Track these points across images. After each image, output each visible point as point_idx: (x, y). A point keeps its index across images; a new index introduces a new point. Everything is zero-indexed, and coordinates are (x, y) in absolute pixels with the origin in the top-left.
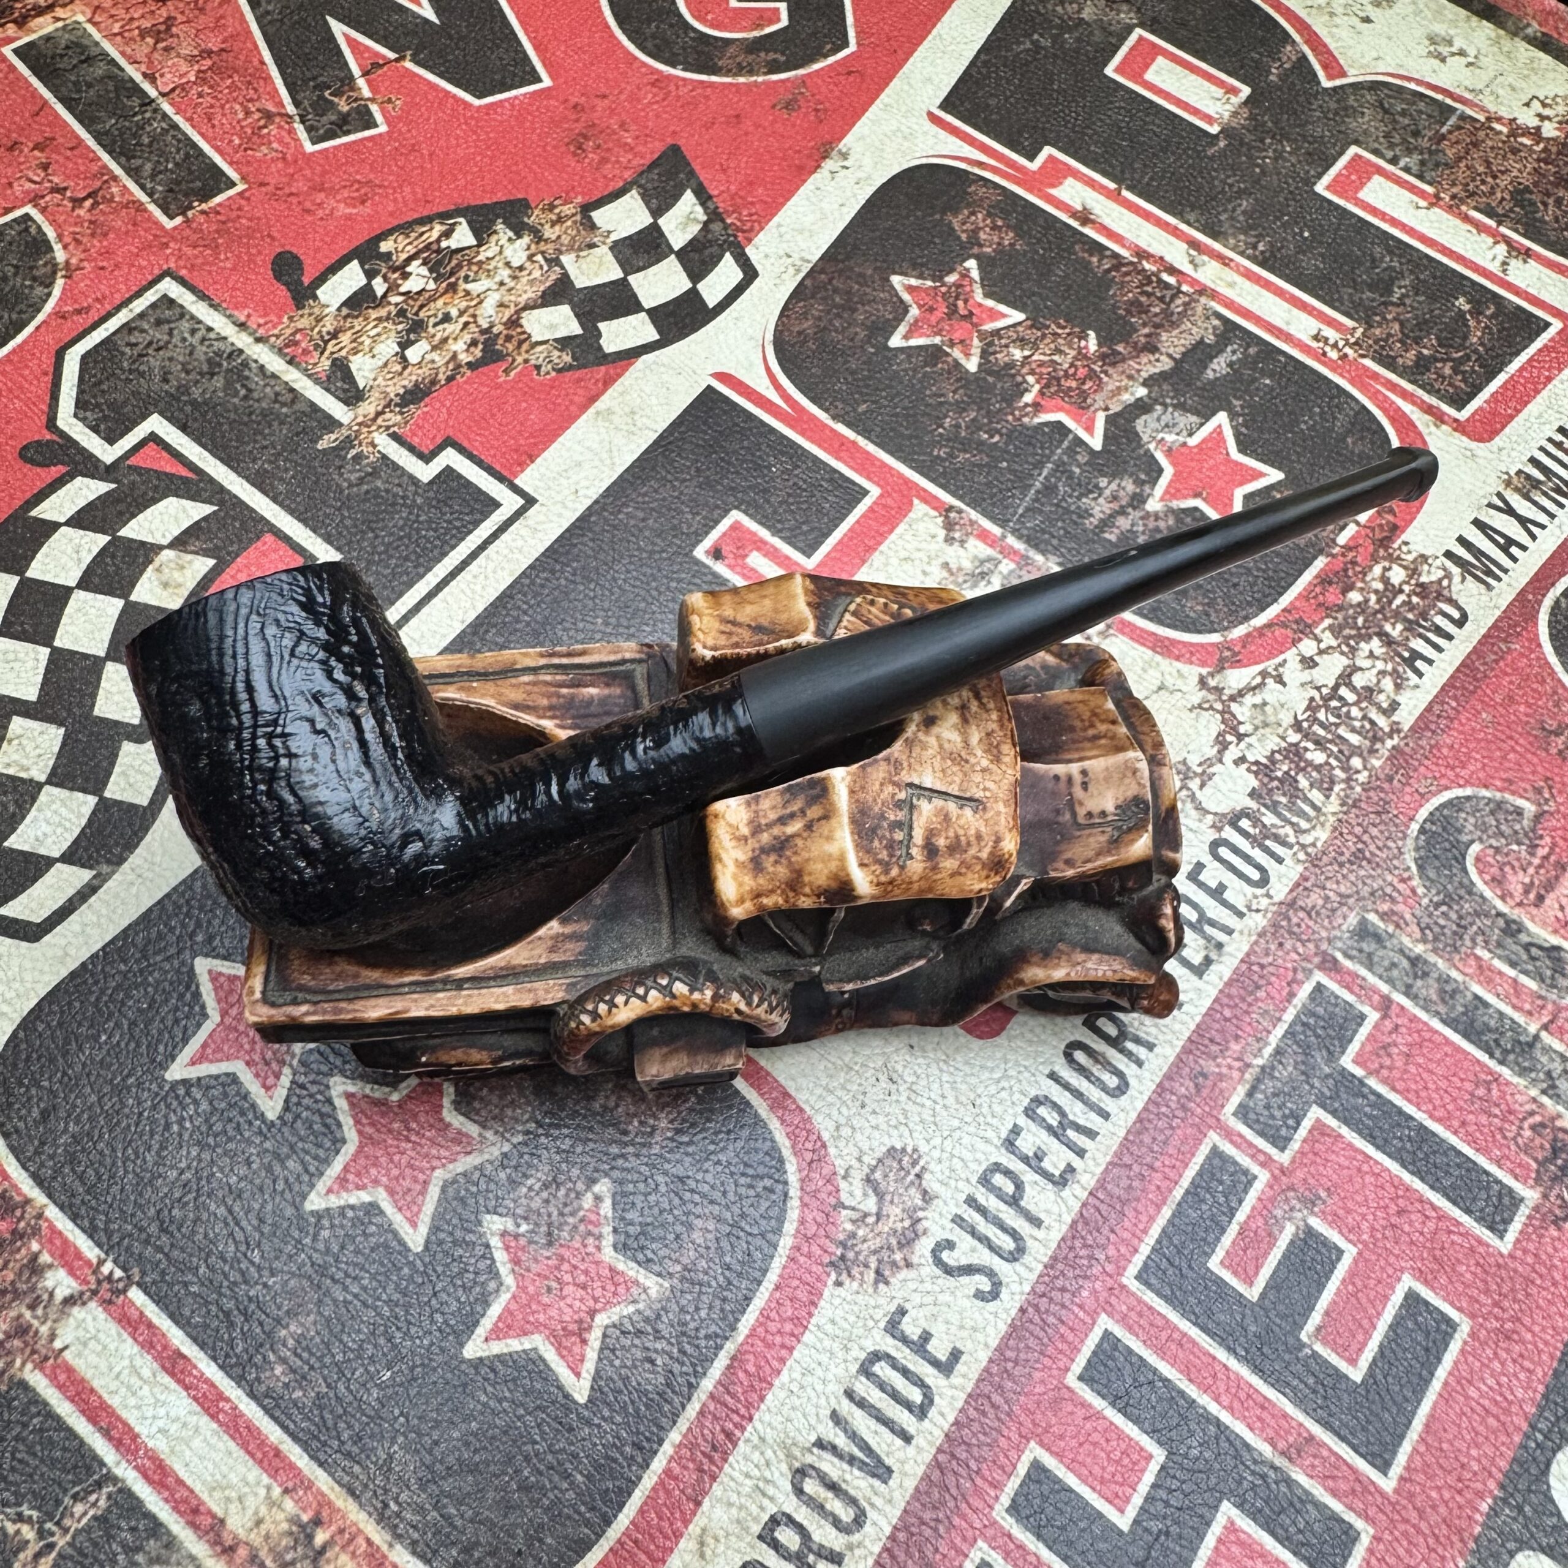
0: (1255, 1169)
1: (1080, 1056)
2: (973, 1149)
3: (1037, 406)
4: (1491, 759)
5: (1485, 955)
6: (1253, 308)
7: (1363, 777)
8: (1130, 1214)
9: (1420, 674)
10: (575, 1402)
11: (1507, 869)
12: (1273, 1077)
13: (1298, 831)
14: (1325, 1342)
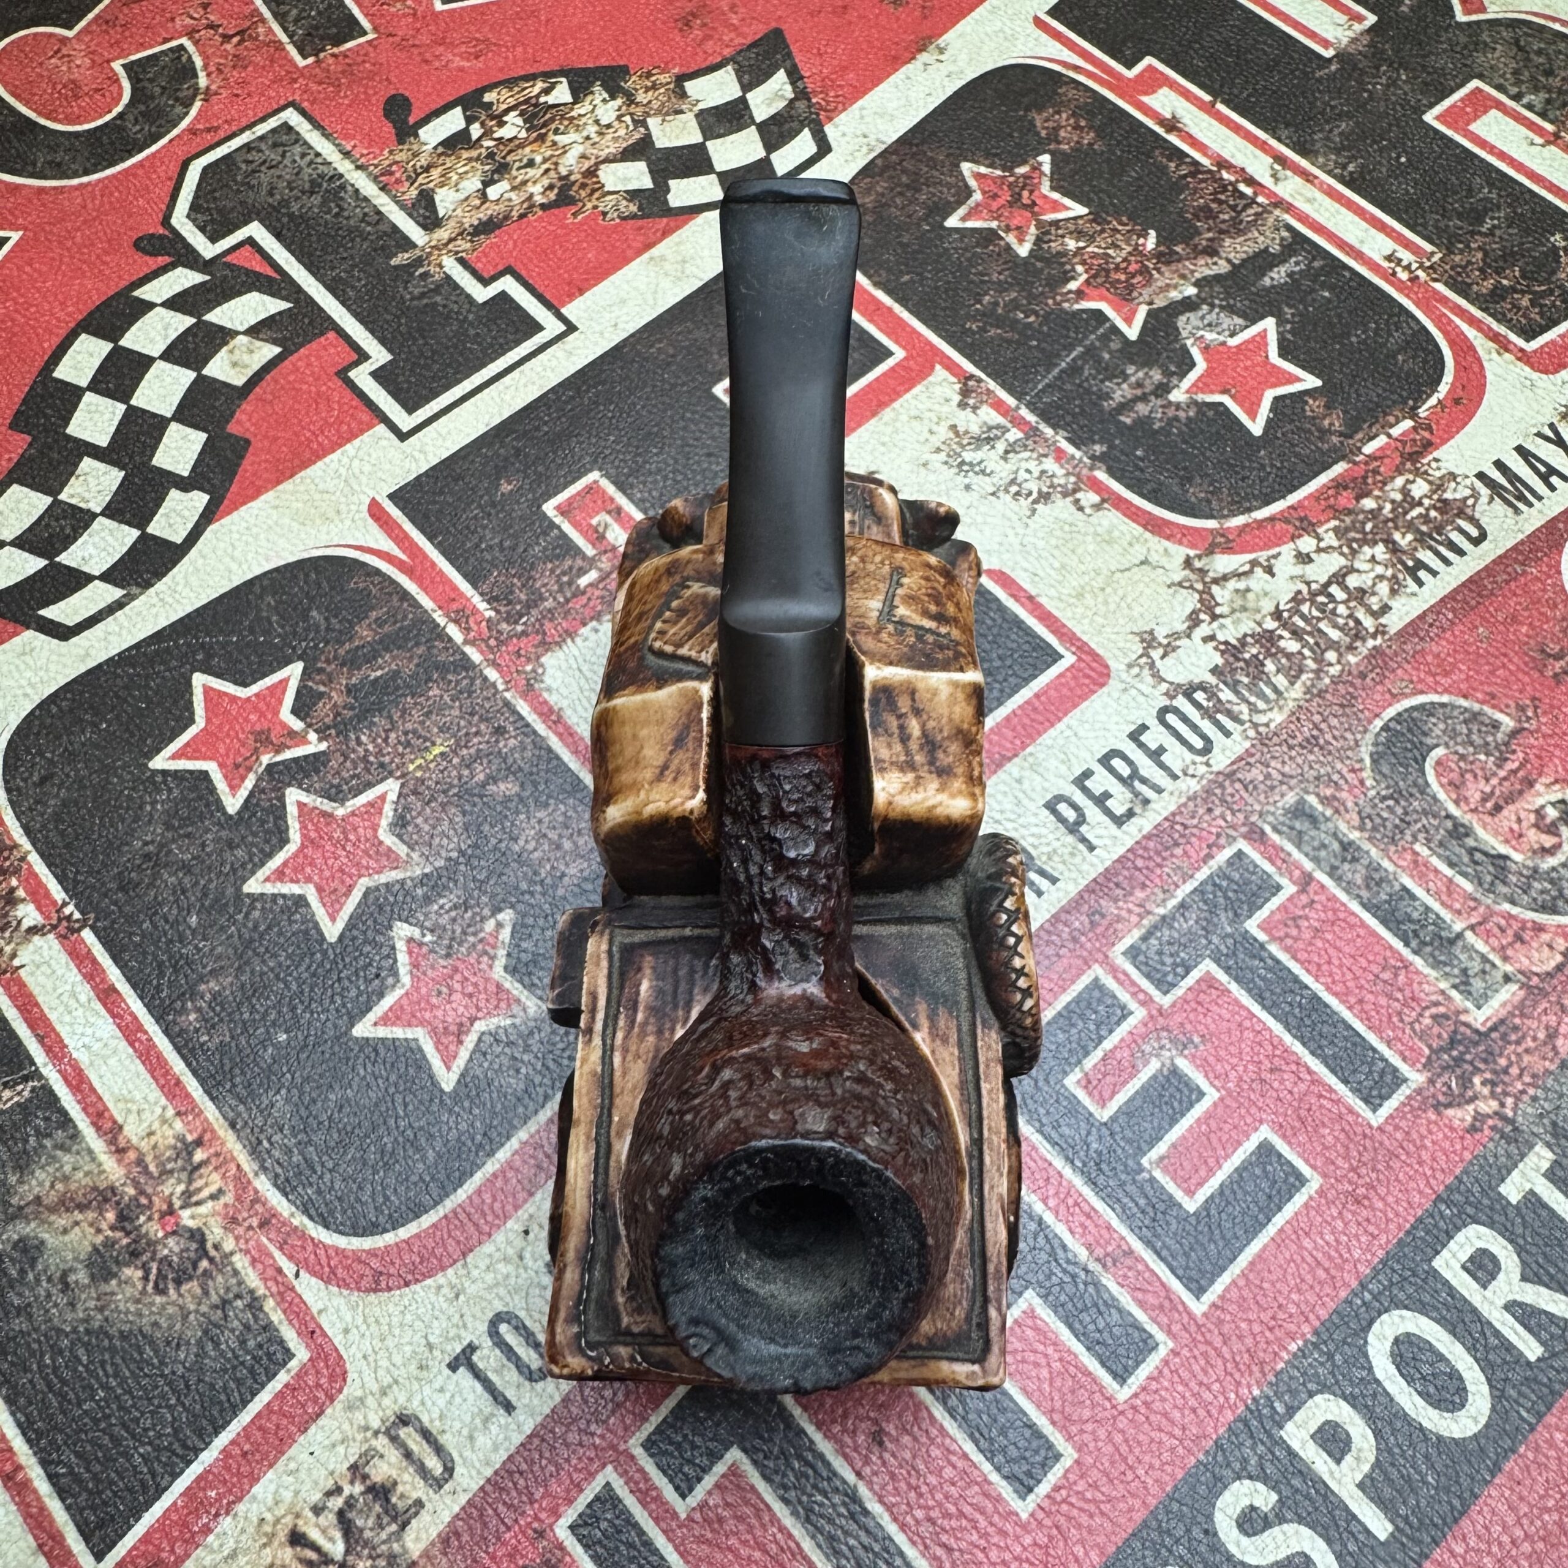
0: (1133, 1005)
3: (1080, 294)
4: (1478, 672)
5: (1424, 851)
7: (1334, 670)
9: (1420, 583)
10: (442, 1091)
11: (1468, 776)
12: (1171, 927)
13: (1254, 709)
14: (1165, 1170)
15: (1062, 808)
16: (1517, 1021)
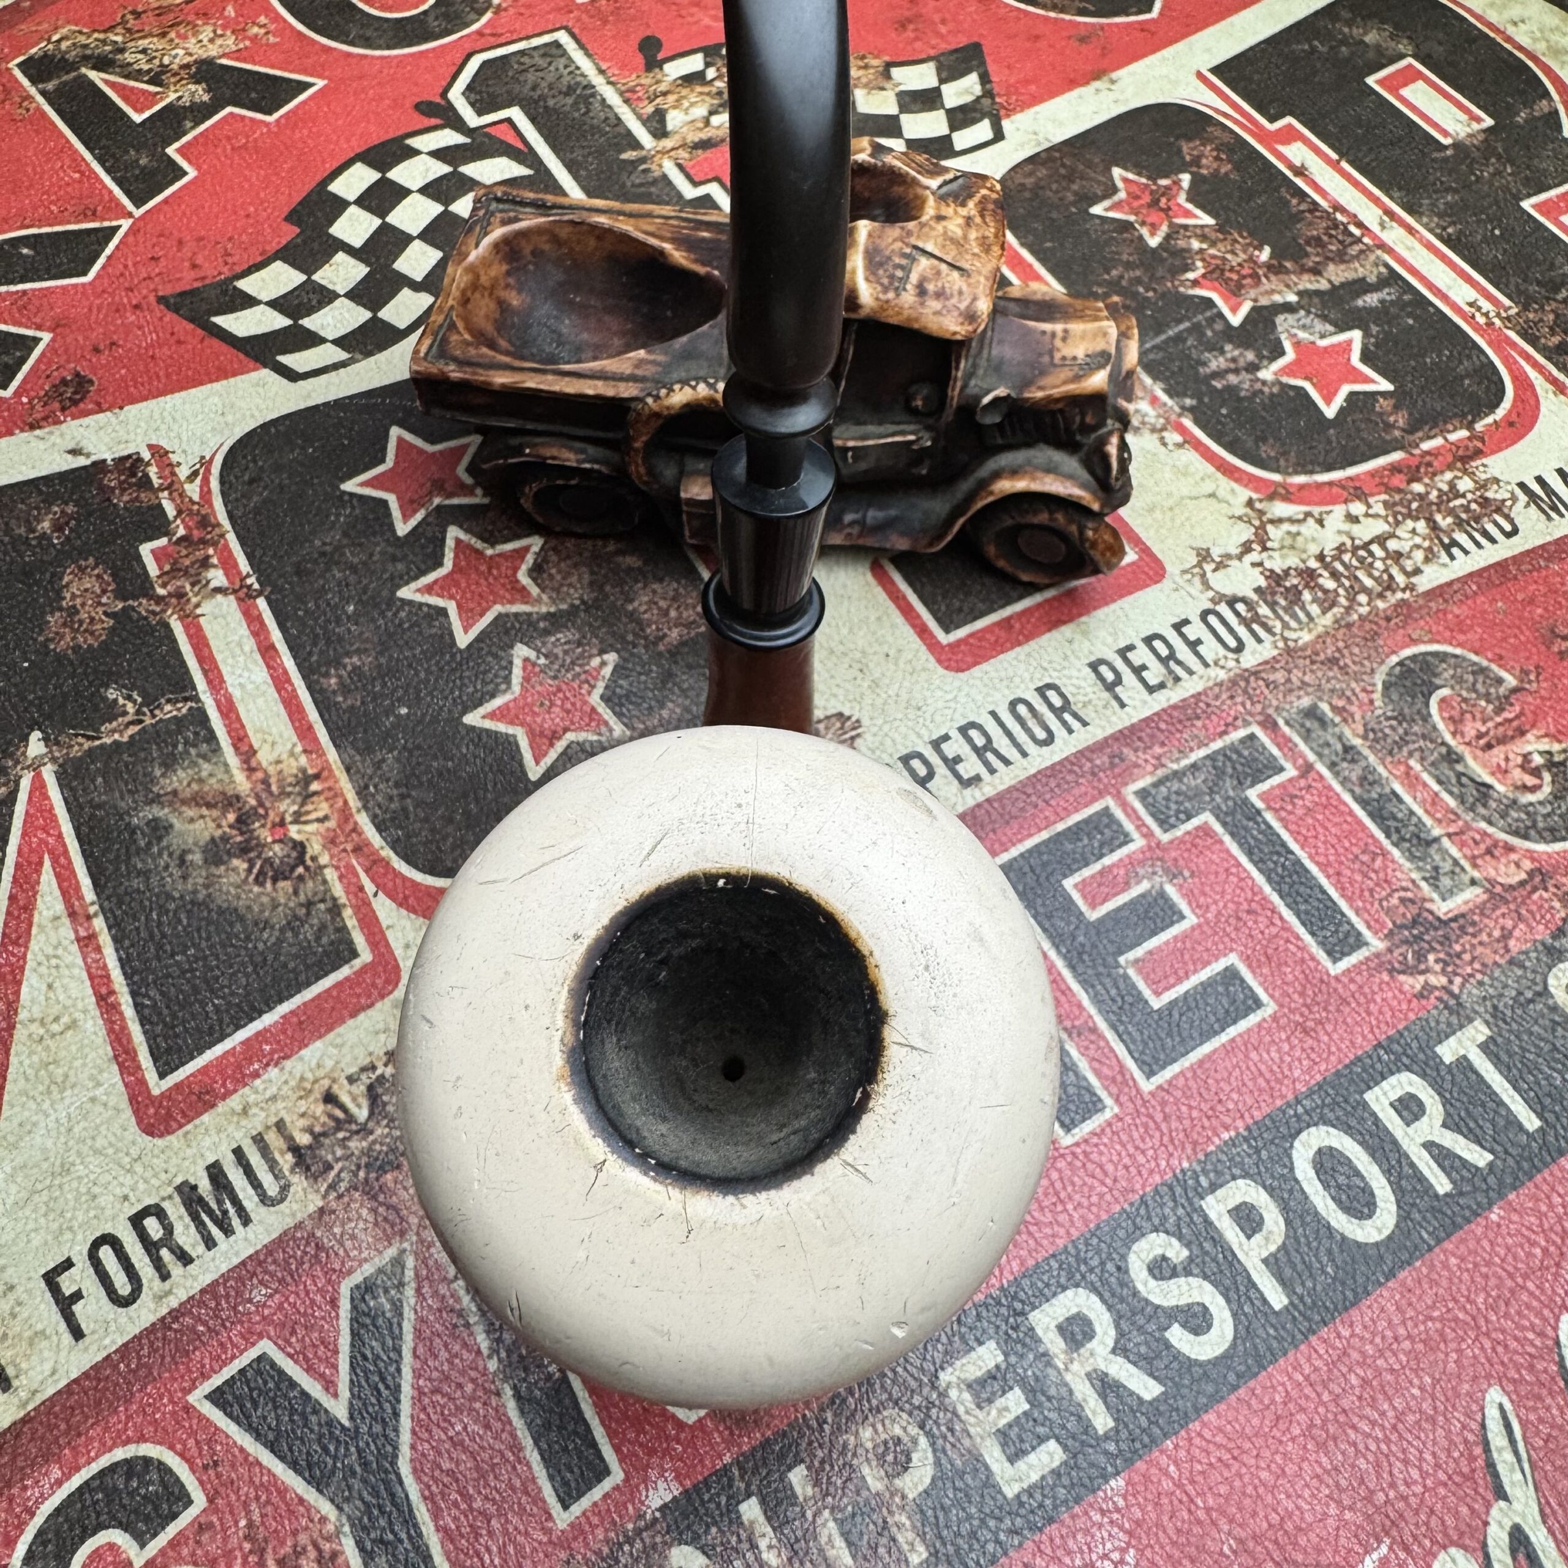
0: (1135, 835)
1: (1022, 709)
2: (905, 737)
3: (1196, 283)
4: (1492, 636)
5: (1417, 767)
6: (1424, 271)
7: (1364, 610)
8: (1016, 826)
9: (1452, 558)
10: (528, 779)
11: (1467, 715)
12: (1181, 781)
13: (1286, 626)
14: (1140, 971)
15: (1103, 669)
16: (1476, 918)
